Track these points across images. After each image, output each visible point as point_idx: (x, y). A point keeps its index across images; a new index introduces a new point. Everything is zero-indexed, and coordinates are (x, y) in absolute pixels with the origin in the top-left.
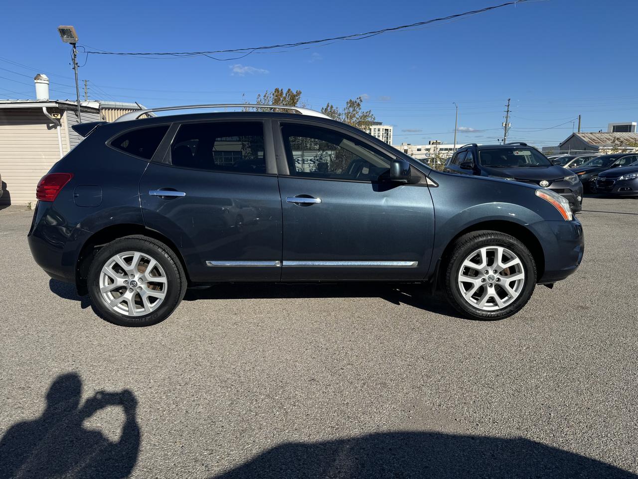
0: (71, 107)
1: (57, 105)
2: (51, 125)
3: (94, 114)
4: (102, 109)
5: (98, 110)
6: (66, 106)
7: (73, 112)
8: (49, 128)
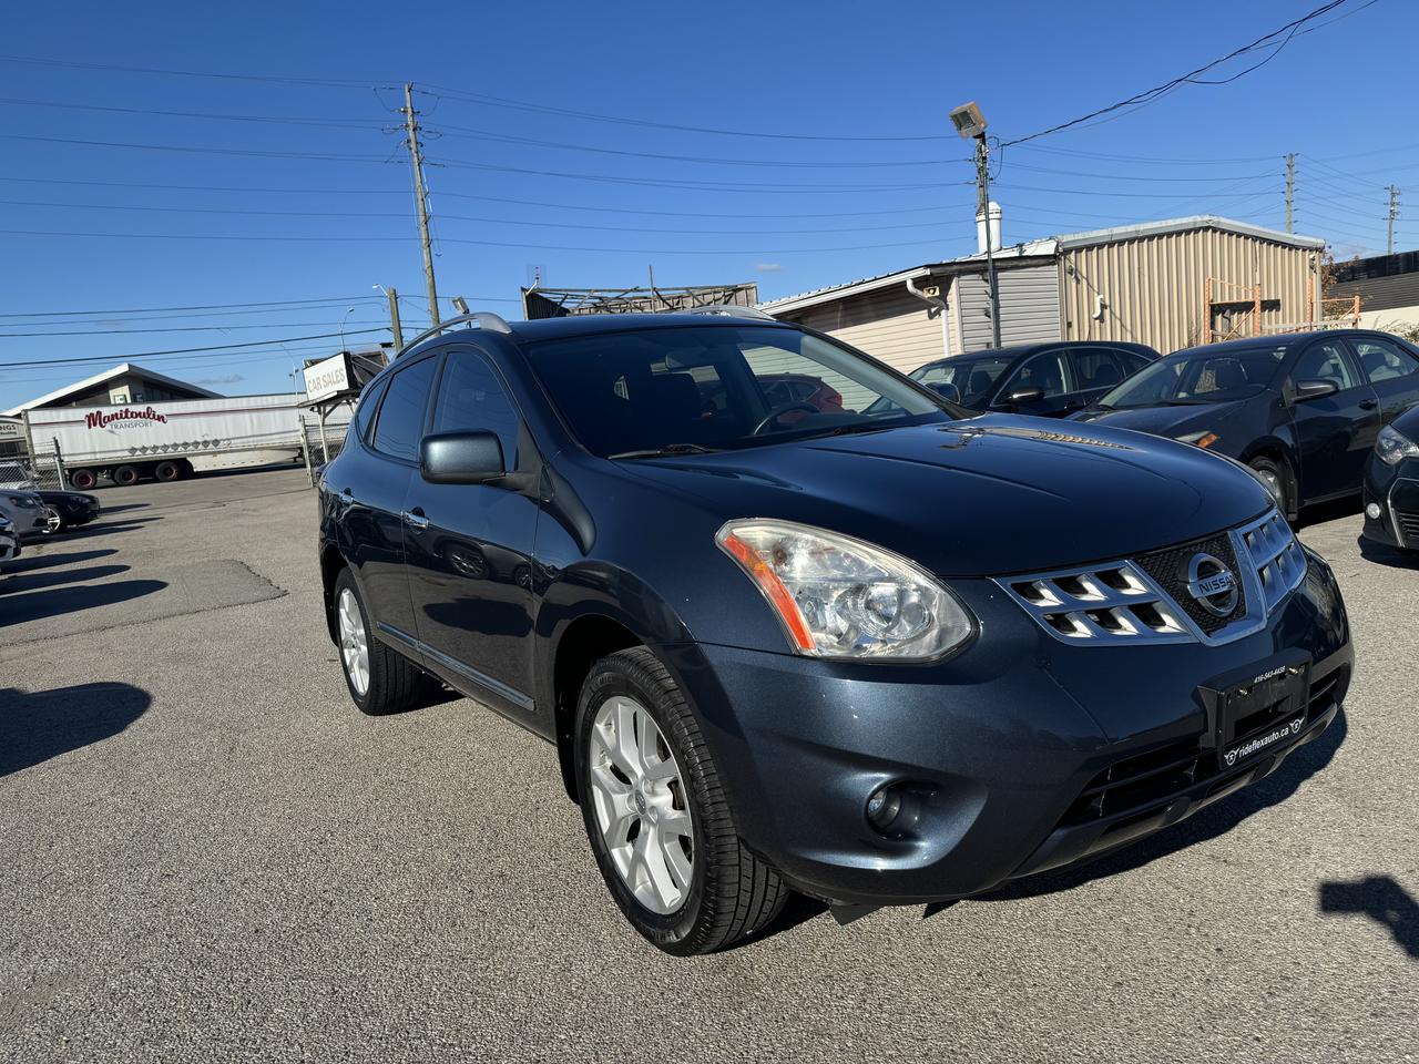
0: (970, 266)
1: (928, 272)
2: (933, 310)
3: (1039, 269)
4: (1067, 252)
5: (1054, 256)
6: (955, 267)
7: (975, 276)
8: (931, 316)
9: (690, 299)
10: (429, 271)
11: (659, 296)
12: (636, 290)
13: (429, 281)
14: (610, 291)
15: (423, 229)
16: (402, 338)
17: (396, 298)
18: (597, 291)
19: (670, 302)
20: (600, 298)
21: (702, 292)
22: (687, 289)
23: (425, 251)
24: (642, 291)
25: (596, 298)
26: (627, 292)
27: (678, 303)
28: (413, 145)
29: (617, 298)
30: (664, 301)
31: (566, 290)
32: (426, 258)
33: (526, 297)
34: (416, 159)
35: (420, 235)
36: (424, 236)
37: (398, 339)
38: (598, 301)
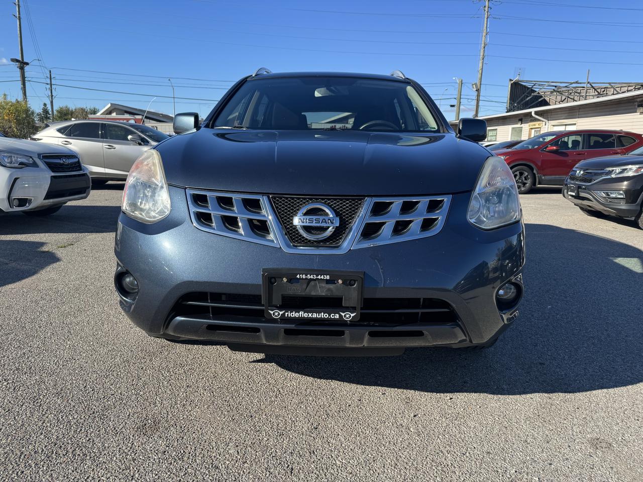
9: (612, 90)
10: (480, 71)
11: (592, 87)
12: (577, 82)
13: (480, 76)
14: (561, 83)
15: (482, 51)
16: (460, 103)
17: (462, 84)
18: (552, 82)
19: (599, 90)
20: (556, 87)
21: (620, 86)
22: (610, 84)
23: (481, 61)
24: (581, 83)
25: (553, 86)
26: (572, 84)
27: (603, 92)
28: (486, 9)
29: (566, 87)
30: (595, 90)
31: (535, 81)
32: (480, 65)
33: (512, 84)
34: (486, 15)
35: (480, 53)
36: (482, 54)
37: (459, 104)
38: (554, 88)
